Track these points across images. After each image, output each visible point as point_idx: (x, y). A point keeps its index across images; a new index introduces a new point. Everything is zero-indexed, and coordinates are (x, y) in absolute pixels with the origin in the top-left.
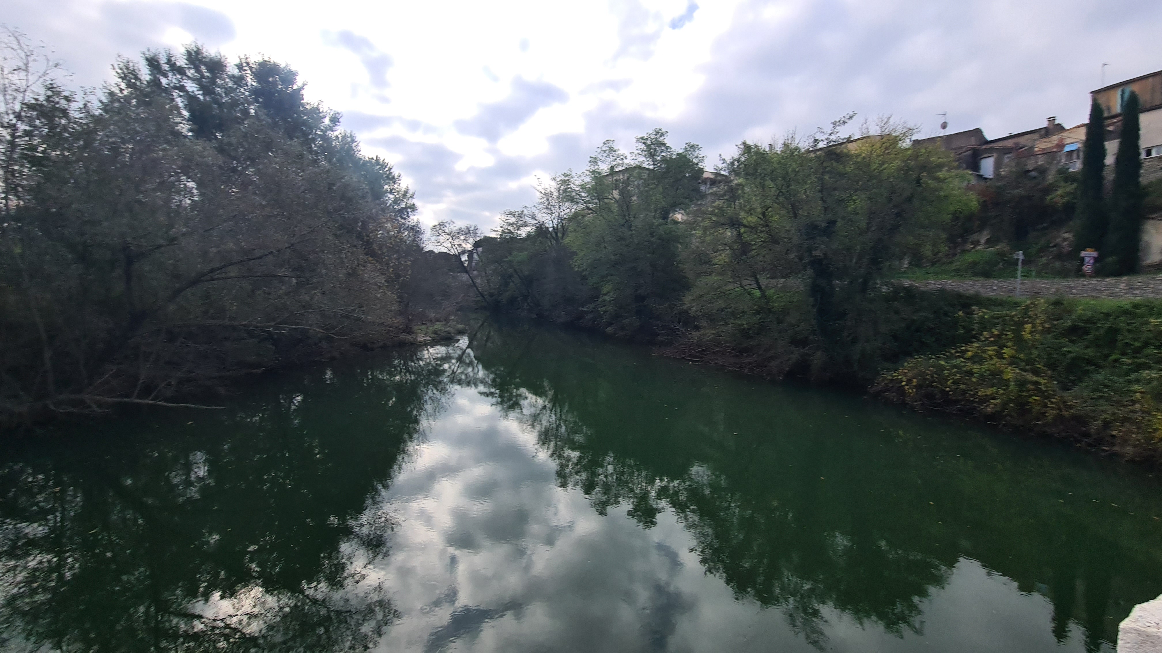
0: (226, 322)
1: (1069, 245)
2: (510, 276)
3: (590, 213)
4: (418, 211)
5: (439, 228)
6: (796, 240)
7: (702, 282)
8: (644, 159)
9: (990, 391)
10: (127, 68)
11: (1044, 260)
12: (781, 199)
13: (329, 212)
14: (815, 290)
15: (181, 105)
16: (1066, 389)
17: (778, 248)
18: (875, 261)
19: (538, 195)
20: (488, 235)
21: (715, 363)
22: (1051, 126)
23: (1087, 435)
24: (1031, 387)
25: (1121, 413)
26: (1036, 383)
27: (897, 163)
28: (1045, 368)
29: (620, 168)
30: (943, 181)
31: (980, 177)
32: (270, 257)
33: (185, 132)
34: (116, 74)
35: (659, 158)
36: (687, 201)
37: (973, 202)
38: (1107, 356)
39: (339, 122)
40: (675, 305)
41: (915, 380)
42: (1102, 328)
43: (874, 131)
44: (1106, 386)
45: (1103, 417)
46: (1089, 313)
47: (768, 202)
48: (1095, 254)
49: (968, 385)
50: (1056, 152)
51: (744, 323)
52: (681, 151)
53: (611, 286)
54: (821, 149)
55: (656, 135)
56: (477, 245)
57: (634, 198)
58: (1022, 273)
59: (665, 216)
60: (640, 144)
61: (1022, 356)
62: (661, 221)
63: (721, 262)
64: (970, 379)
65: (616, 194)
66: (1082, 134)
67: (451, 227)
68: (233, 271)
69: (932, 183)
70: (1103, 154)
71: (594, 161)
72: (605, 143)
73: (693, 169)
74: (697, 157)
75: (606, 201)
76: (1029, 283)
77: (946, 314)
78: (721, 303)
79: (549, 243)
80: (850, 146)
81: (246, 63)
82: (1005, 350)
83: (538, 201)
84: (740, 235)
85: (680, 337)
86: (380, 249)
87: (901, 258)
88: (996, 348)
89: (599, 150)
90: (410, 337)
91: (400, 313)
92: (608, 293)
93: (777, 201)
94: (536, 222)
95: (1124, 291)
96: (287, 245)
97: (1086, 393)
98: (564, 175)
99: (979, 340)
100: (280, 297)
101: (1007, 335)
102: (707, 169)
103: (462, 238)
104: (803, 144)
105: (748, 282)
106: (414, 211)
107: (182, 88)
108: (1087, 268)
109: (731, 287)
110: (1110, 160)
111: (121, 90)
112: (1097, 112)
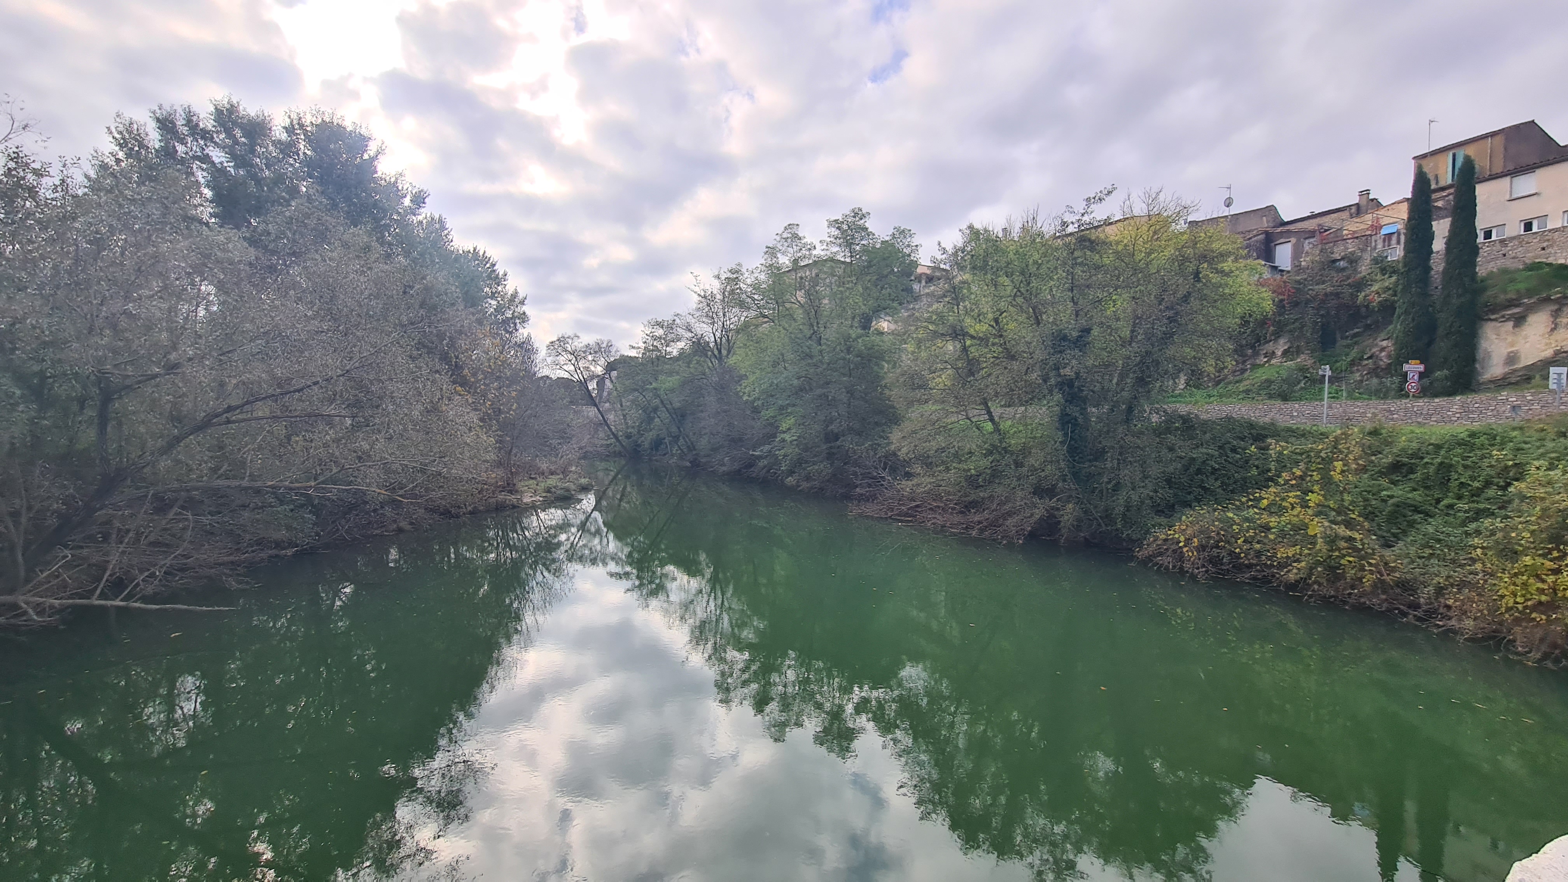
0: (245, 483)
1: (1389, 356)
2: (655, 409)
3: (766, 322)
4: (530, 322)
5: (559, 345)
6: (1039, 355)
7: (914, 413)
8: (837, 249)
9: (1291, 552)
10: (130, 133)
11: (1357, 376)
12: (1020, 300)
13: (403, 326)
14: (1066, 421)
15: (202, 181)
16: (1388, 545)
17: (1015, 365)
18: (1141, 381)
19: (696, 298)
20: (626, 354)
21: (933, 524)
22: (1364, 203)
23: (1416, 606)
24: (1343, 544)
25: (1458, 574)
26: (1350, 539)
27: (1169, 252)
28: (1361, 519)
29: (806, 262)
30: (1227, 275)
31: (1275, 268)
32: (315, 388)
33: (205, 217)
34: (113, 141)
35: (858, 248)
36: (895, 304)
37: (1267, 302)
38: (1438, 501)
39: (424, 203)
40: (879, 445)
41: (1195, 540)
42: (1431, 464)
43: (1140, 209)
44: (1439, 541)
45: (1435, 581)
46: (1414, 445)
47: (1003, 305)
48: (1421, 368)
49: (1264, 544)
50: (1371, 235)
51: (971, 467)
52: (887, 238)
53: (793, 420)
54: (1071, 234)
55: (854, 217)
56: (610, 367)
57: (826, 301)
58: (1330, 393)
59: (866, 324)
60: (833, 229)
61: (1331, 503)
62: (860, 331)
63: (941, 386)
64: (1266, 537)
65: (800, 295)
66: (1403, 213)
67: (576, 343)
68: (262, 410)
69: (1215, 278)
70: (1431, 237)
71: (771, 251)
72: (786, 228)
73: (903, 262)
74: (908, 246)
75: (788, 305)
76: (1339, 408)
77: (1234, 450)
78: (940, 441)
79: (710, 364)
80: (1109, 230)
81: (299, 124)
82: (1311, 496)
83: (695, 306)
84: (965, 349)
85: (886, 488)
86: (474, 375)
87: (1174, 377)
88: (1299, 493)
89: (778, 238)
90: (512, 498)
91: (499, 464)
92: (789, 429)
93: (1014, 303)
94: (690, 335)
95: (1458, 415)
96: (339, 372)
97: (1412, 550)
98: (730, 271)
99: (1277, 484)
100: (326, 445)
101: (1311, 476)
102: (922, 262)
103: (590, 358)
104: (1048, 227)
105: (976, 412)
106: (524, 322)
107: (205, 159)
108: (1412, 386)
109: (954, 419)
110: (1438, 245)
111: (118, 161)
112: (1422, 183)
